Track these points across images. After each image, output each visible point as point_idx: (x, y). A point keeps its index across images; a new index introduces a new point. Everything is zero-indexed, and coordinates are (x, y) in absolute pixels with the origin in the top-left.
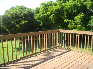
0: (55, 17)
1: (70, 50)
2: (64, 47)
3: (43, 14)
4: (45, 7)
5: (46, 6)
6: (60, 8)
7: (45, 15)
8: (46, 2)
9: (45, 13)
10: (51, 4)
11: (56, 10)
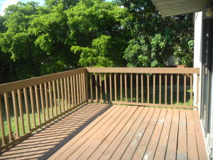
0: (50, 41)
1: (112, 105)
2: (98, 101)
3: (17, 32)
4: (21, 15)
5: (24, 15)
6: (58, 20)
7: (22, 37)
8: (20, 3)
9: (21, 32)
10: (33, 11)
11: (50, 25)
